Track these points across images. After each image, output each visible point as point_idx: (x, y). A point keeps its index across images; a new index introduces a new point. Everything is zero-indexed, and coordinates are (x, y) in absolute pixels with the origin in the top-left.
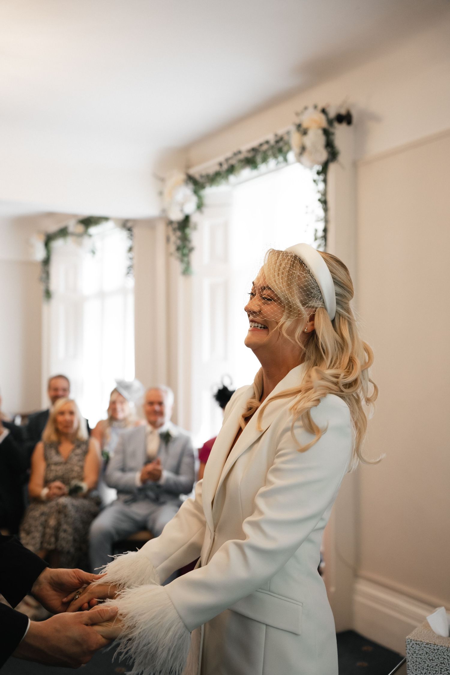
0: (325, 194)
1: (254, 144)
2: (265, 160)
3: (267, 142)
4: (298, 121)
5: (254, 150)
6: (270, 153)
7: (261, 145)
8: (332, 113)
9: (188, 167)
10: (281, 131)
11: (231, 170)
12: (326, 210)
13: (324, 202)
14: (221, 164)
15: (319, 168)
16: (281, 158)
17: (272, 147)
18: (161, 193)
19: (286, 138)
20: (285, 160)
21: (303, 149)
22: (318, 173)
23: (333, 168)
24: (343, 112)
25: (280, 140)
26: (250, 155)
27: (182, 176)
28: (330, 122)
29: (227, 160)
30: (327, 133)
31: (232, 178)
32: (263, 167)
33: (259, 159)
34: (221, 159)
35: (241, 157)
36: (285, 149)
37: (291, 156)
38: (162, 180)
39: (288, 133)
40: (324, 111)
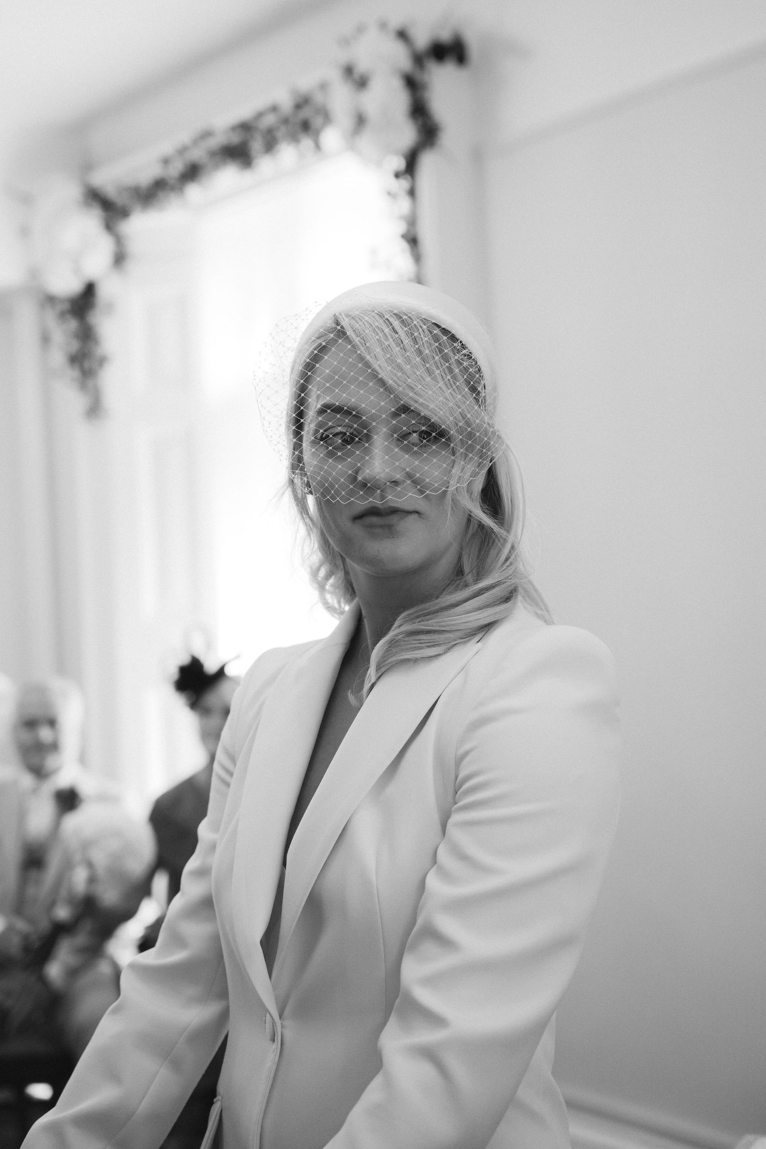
0: (412, 221)
1: (243, 111)
2: (270, 145)
3: (274, 109)
4: (343, 57)
5: (246, 127)
6: (281, 133)
7: (260, 115)
8: (422, 40)
9: (87, 166)
10: (306, 82)
11: (192, 173)
12: (417, 257)
13: (412, 241)
14: (166, 161)
15: (399, 163)
16: (307, 142)
17: (286, 121)
18: (25, 232)
19: (319, 98)
20: (318, 146)
21: (360, 121)
22: (397, 175)
23: (428, 162)
24: (445, 36)
25: (302, 102)
26: (235, 139)
27: (72, 191)
28: (419, 60)
29: (183, 150)
30: (413, 84)
31: (193, 191)
32: (265, 165)
33: (256, 145)
34: (167, 147)
35: (215, 142)
36: (317, 121)
37: (331, 137)
38: (26, 200)
39: (324, 86)
40: (403, 35)
